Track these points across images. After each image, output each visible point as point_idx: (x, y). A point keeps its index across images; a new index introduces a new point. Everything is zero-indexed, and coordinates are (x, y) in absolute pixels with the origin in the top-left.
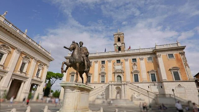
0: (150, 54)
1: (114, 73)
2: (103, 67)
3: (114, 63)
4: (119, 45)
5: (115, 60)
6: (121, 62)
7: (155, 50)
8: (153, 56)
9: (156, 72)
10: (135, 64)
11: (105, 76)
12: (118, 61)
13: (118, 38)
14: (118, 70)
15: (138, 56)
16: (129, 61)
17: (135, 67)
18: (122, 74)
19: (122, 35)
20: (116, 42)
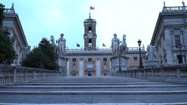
1: (85, 71)
2: (74, 65)
3: (86, 61)
4: (90, 37)
5: (86, 58)
6: (92, 61)
10: (105, 64)
11: (76, 74)
12: (90, 60)
13: (89, 27)
14: (89, 69)
15: (109, 56)
16: (100, 60)
17: (106, 66)
18: (93, 73)
19: (95, 23)
20: (87, 33)
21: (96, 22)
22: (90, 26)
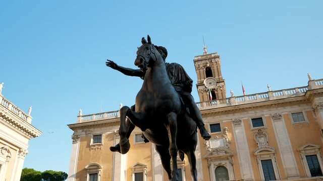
0: (299, 103)
1: (207, 160)
4: (211, 87)
6: (222, 129)
7: (309, 93)
8: (305, 108)
9: (319, 149)
10: (260, 133)
11: (182, 168)
12: (215, 127)
13: (206, 69)
14: (217, 150)
15: (266, 110)
16: (242, 123)
17: (263, 139)
18: (227, 162)
19: (217, 59)
20: (202, 80)
21: (218, 57)
22: (208, 65)
